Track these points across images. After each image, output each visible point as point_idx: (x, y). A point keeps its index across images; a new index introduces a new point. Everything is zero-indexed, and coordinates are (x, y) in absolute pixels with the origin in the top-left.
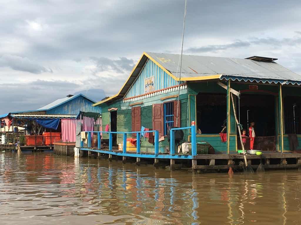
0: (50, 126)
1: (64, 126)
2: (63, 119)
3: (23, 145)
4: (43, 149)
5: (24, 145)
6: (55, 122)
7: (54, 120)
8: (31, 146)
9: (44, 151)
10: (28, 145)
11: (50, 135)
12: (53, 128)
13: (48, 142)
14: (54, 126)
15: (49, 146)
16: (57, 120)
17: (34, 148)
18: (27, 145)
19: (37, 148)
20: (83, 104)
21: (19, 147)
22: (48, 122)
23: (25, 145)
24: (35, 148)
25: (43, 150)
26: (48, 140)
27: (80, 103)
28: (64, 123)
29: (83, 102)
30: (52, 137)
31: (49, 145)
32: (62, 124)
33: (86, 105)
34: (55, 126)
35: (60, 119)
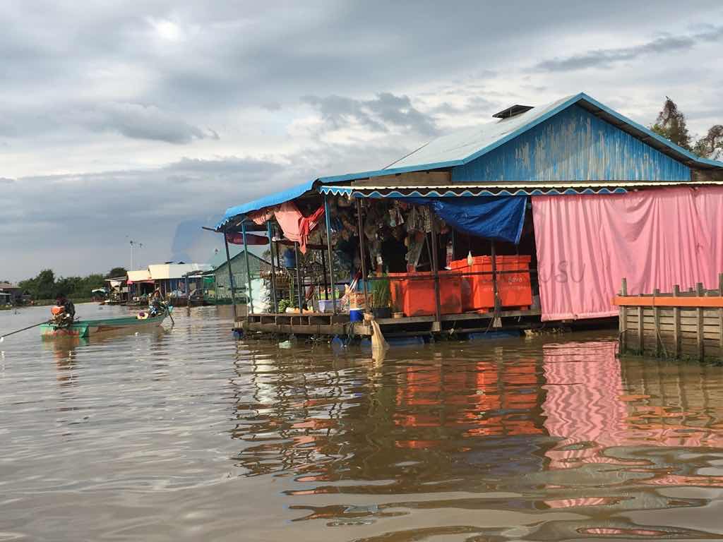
0: (493, 228)
1: (543, 227)
2: (540, 197)
3: (388, 313)
4: (465, 330)
5: (391, 316)
6: (509, 209)
7: (507, 202)
8: (419, 320)
9: (470, 336)
10: (407, 312)
11: (490, 268)
12: (505, 236)
13: (482, 298)
14: (506, 229)
15: (491, 315)
16: (516, 202)
17: (429, 325)
18: (405, 316)
19: (445, 325)
20: (589, 136)
21: (375, 325)
22: (481, 210)
23: (396, 316)
24: (437, 327)
25: (467, 334)
26: (486, 290)
27: (577, 130)
28: (544, 212)
29: (586, 129)
30: (498, 276)
31: (491, 309)
32: (536, 218)
33: (597, 139)
34: (512, 228)
35: (529, 199)
